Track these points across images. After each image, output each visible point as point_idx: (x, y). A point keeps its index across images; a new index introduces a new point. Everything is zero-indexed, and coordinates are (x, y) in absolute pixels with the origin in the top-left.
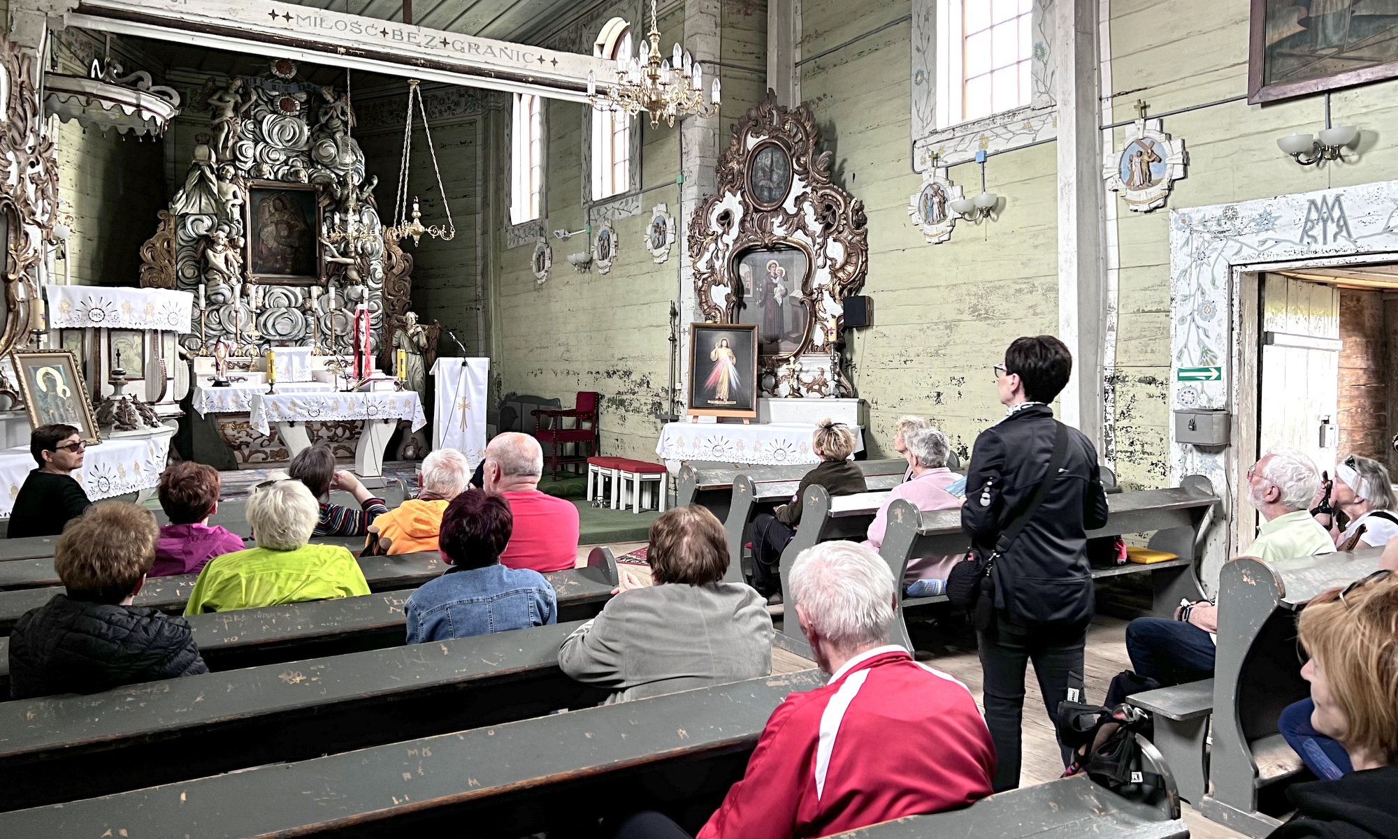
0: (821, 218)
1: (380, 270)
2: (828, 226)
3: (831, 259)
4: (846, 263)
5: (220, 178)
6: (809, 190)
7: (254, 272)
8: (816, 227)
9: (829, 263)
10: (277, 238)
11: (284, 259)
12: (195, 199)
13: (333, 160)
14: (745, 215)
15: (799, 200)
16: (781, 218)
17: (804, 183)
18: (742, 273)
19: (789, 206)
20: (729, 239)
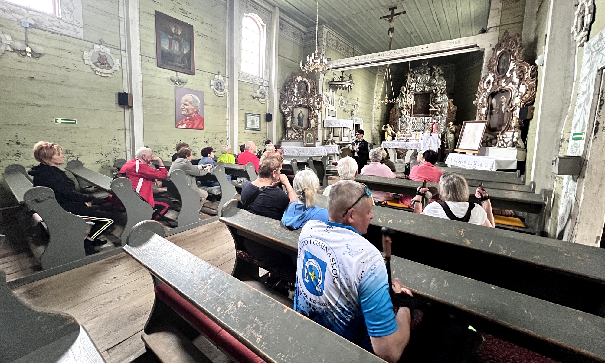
0: (519, 76)
1: (447, 111)
2: (521, 79)
3: (521, 93)
4: (526, 93)
5: (406, 93)
6: (515, 66)
7: (414, 114)
8: (517, 80)
9: (520, 94)
10: (421, 106)
11: (422, 111)
12: (400, 99)
13: (435, 84)
14: (494, 80)
15: (511, 71)
16: (505, 80)
17: (514, 64)
18: (493, 102)
19: (508, 75)
20: (488, 91)
